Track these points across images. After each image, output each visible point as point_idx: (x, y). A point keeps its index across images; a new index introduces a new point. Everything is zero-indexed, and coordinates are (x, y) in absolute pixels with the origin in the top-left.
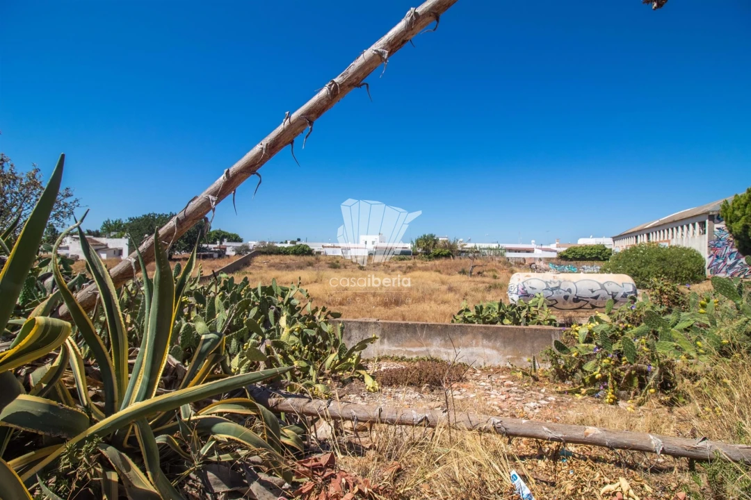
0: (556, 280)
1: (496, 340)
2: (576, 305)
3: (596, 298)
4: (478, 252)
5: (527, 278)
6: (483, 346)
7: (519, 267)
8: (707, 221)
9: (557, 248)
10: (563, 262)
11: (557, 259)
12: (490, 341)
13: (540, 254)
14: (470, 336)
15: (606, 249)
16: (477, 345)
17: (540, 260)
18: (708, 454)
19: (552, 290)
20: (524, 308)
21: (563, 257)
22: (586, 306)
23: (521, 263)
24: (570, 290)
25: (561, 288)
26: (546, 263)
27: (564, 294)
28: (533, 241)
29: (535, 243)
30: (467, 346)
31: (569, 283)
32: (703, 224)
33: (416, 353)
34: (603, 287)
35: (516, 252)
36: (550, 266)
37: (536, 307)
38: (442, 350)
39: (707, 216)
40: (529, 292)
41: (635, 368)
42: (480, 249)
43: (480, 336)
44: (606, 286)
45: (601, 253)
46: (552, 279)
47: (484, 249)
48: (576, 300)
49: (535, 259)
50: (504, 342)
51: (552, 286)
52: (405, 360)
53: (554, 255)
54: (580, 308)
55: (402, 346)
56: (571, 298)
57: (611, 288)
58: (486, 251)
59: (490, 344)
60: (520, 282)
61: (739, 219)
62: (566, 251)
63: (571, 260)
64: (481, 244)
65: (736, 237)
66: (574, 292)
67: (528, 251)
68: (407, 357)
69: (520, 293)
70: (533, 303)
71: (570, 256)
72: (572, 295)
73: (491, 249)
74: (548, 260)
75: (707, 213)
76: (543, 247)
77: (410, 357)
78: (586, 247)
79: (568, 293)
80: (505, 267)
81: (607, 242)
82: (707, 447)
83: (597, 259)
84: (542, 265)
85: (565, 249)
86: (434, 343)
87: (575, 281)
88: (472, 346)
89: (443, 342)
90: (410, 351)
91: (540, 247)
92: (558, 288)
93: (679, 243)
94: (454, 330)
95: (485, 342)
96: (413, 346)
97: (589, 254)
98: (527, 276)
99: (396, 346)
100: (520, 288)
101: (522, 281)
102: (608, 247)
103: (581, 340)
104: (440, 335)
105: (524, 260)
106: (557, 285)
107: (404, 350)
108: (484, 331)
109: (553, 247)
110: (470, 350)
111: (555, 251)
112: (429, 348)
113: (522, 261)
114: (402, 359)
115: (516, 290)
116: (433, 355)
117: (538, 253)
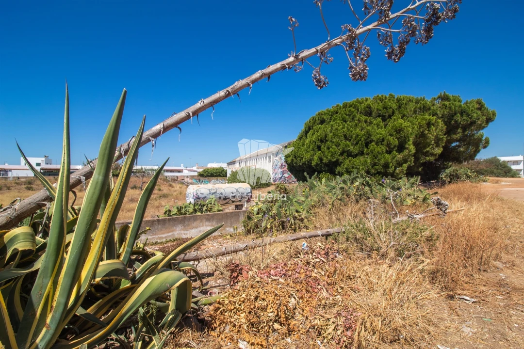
0: (214, 188)
1: (213, 221)
2: (225, 202)
3: (234, 197)
4: (144, 172)
5: (198, 188)
6: (206, 226)
7: (174, 182)
8: (272, 156)
9: (197, 169)
10: (202, 179)
11: (198, 176)
12: (210, 222)
13: (187, 173)
14: (199, 221)
15: (224, 170)
16: (203, 226)
17: (187, 177)
18: (331, 233)
19: (213, 194)
20: (204, 205)
21: (201, 175)
22: (229, 202)
23: (175, 180)
24: (222, 194)
25: (217, 192)
26: (191, 179)
27: (219, 196)
28: (182, 165)
29: (183, 166)
30: (197, 228)
31: (221, 189)
32: (270, 157)
33: (165, 237)
34: (237, 191)
35: (171, 172)
36: (194, 181)
37: (211, 204)
38: (182, 232)
39: (271, 154)
40: (200, 196)
41: (281, 221)
42: (145, 170)
43: (204, 220)
44: (239, 189)
45: (222, 172)
46: (212, 187)
47: (148, 170)
48: (225, 199)
49: (184, 176)
50: (217, 222)
51: (213, 192)
52: (159, 243)
53: (196, 174)
54: (227, 203)
55: (155, 234)
56: (222, 198)
57: (241, 191)
58: (150, 171)
59: (210, 224)
60: (195, 191)
61: (290, 157)
62: (203, 171)
63: (206, 177)
64: (145, 167)
65: (289, 165)
66: (224, 195)
67: (179, 171)
68: (159, 241)
69: (195, 198)
70: (209, 201)
71: (205, 175)
72: (223, 196)
73: (154, 170)
74: (192, 177)
75: (271, 152)
76: (188, 168)
77: (161, 241)
78: (214, 169)
79: (221, 195)
80: (165, 183)
81: (224, 166)
82: (331, 231)
83: (219, 176)
84: (189, 180)
85: (202, 170)
86: (177, 229)
87: (224, 188)
88: (200, 227)
89: (183, 227)
90: (161, 237)
91: (186, 168)
92: (215, 192)
93: (260, 167)
94: (189, 219)
95: (207, 223)
96: (163, 234)
97: (215, 173)
98: (198, 186)
99: (151, 236)
100: (195, 194)
101: (195, 190)
102: (225, 169)
103: (255, 214)
104: (181, 223)
105: (177, 177)
106: (215, 191)
107: (157, 237)
108: (207, 217)
109: (195, 168)
110: (199, 229)
111: (196, 171)
112: (174, 232)
113: (176, 178)
114: (156, 243)
115: (192, 196)
116: (177, 236)
117: (186, 173)
